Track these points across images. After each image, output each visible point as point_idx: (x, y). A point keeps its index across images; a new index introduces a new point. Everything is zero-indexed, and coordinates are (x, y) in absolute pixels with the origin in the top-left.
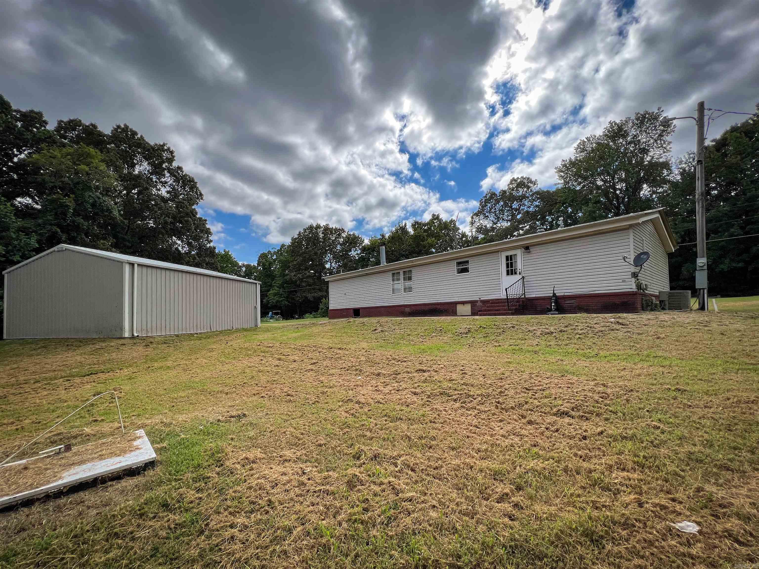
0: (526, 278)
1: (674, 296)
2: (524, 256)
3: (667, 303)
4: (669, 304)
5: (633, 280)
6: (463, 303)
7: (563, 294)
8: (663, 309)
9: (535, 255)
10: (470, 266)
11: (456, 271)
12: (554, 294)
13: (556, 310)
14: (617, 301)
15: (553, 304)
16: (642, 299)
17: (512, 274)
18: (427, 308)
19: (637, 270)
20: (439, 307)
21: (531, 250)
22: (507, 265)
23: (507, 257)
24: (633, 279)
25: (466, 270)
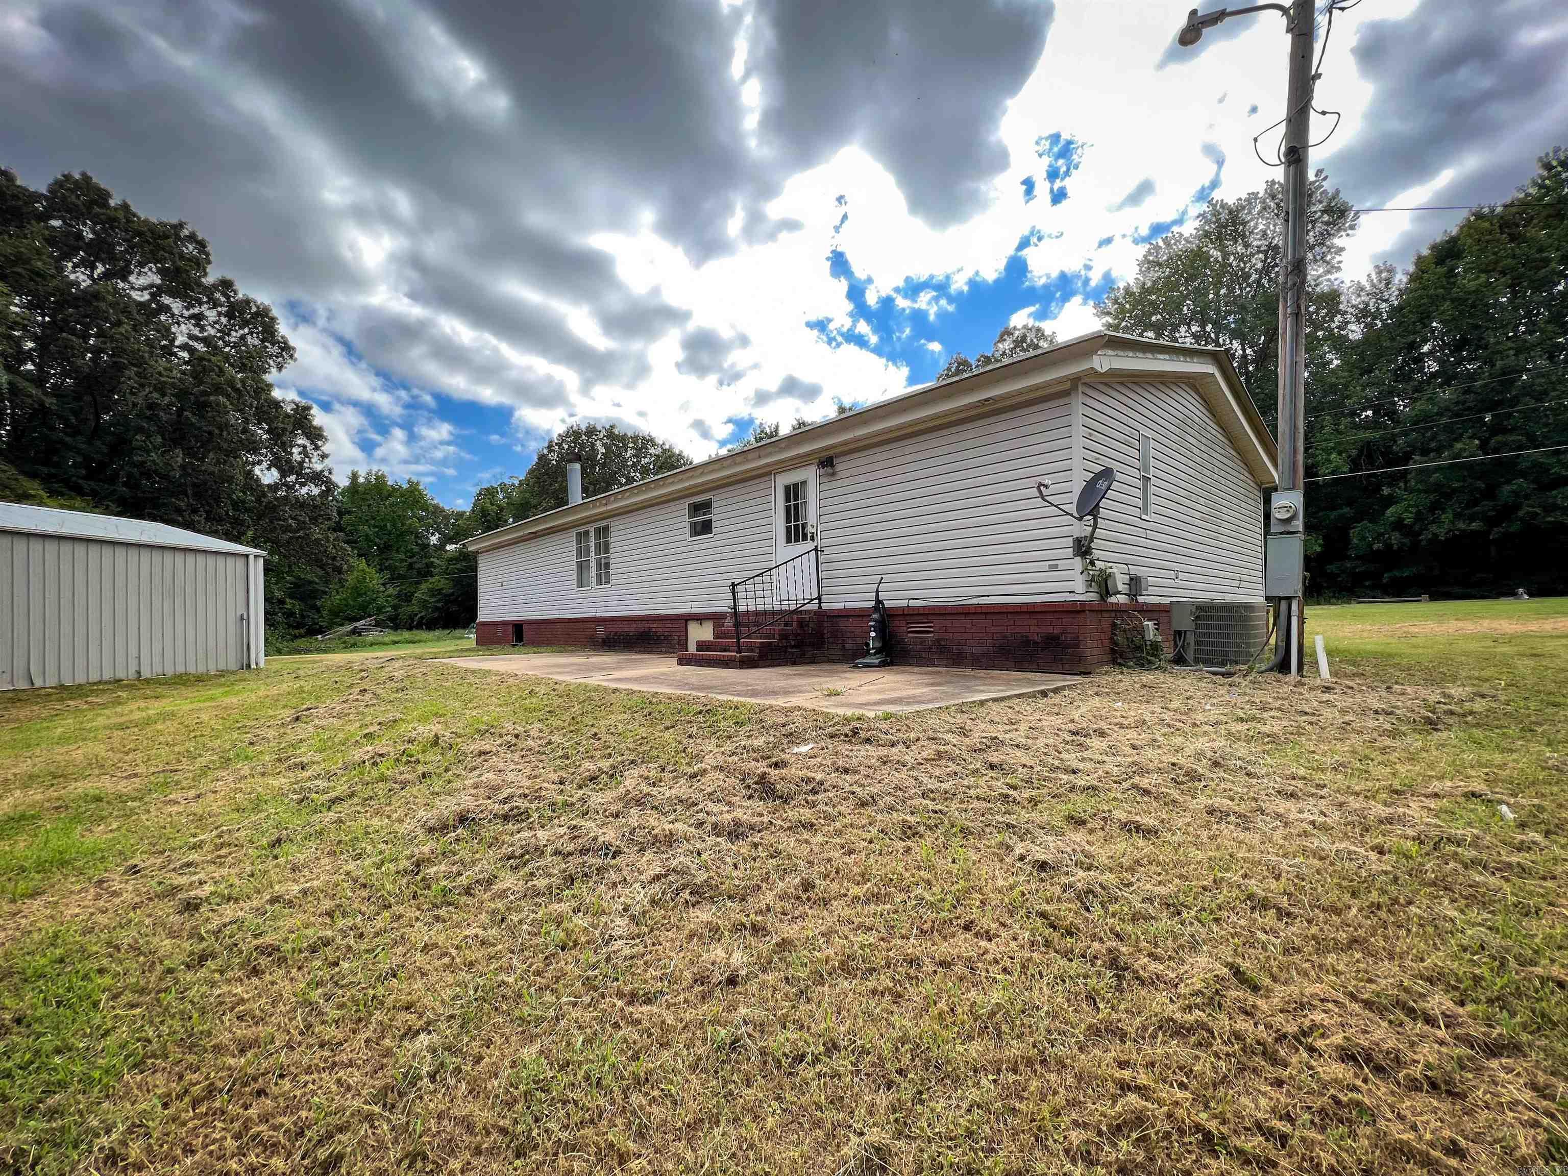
0: (826, 551)
1: (1211, 618)
2: (824, 487)
3: (1191, 639)
4: (1197, 643)
5: (1078, 563)
6: (700, 618)
7: (904, 603)
8: (1179, 660)
9: (846, 482)
10: (716, 516)
11: (687, 530)
12: (879, 601)
13: (879, 651)
14: (1035, 630)
15: (873, 634)
16: (1114, 625)
17: (797, 540)
18: (632, 629)
19: (1082, 529)
20: (655, 627)
21: (839, 468)
22: (788, 509)
23: (787, 489)
24: (1079, 558)
25: (705, 528)
